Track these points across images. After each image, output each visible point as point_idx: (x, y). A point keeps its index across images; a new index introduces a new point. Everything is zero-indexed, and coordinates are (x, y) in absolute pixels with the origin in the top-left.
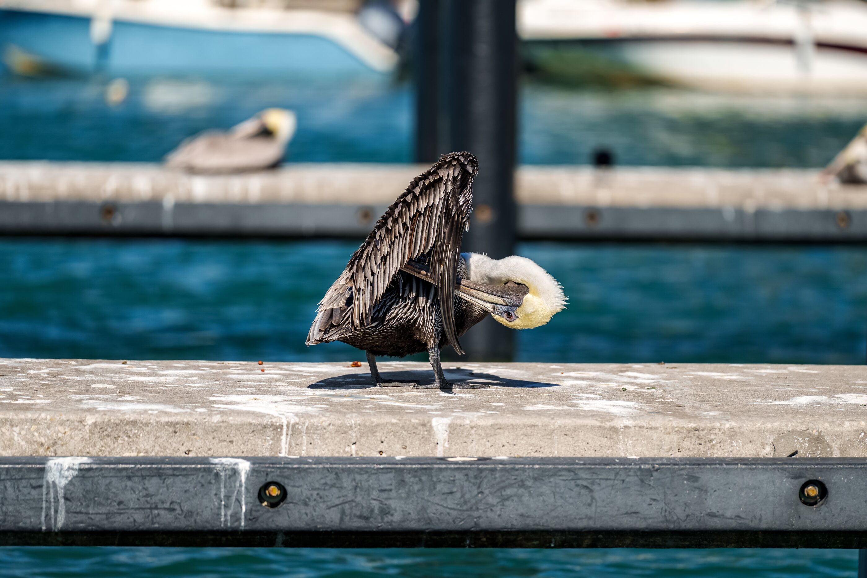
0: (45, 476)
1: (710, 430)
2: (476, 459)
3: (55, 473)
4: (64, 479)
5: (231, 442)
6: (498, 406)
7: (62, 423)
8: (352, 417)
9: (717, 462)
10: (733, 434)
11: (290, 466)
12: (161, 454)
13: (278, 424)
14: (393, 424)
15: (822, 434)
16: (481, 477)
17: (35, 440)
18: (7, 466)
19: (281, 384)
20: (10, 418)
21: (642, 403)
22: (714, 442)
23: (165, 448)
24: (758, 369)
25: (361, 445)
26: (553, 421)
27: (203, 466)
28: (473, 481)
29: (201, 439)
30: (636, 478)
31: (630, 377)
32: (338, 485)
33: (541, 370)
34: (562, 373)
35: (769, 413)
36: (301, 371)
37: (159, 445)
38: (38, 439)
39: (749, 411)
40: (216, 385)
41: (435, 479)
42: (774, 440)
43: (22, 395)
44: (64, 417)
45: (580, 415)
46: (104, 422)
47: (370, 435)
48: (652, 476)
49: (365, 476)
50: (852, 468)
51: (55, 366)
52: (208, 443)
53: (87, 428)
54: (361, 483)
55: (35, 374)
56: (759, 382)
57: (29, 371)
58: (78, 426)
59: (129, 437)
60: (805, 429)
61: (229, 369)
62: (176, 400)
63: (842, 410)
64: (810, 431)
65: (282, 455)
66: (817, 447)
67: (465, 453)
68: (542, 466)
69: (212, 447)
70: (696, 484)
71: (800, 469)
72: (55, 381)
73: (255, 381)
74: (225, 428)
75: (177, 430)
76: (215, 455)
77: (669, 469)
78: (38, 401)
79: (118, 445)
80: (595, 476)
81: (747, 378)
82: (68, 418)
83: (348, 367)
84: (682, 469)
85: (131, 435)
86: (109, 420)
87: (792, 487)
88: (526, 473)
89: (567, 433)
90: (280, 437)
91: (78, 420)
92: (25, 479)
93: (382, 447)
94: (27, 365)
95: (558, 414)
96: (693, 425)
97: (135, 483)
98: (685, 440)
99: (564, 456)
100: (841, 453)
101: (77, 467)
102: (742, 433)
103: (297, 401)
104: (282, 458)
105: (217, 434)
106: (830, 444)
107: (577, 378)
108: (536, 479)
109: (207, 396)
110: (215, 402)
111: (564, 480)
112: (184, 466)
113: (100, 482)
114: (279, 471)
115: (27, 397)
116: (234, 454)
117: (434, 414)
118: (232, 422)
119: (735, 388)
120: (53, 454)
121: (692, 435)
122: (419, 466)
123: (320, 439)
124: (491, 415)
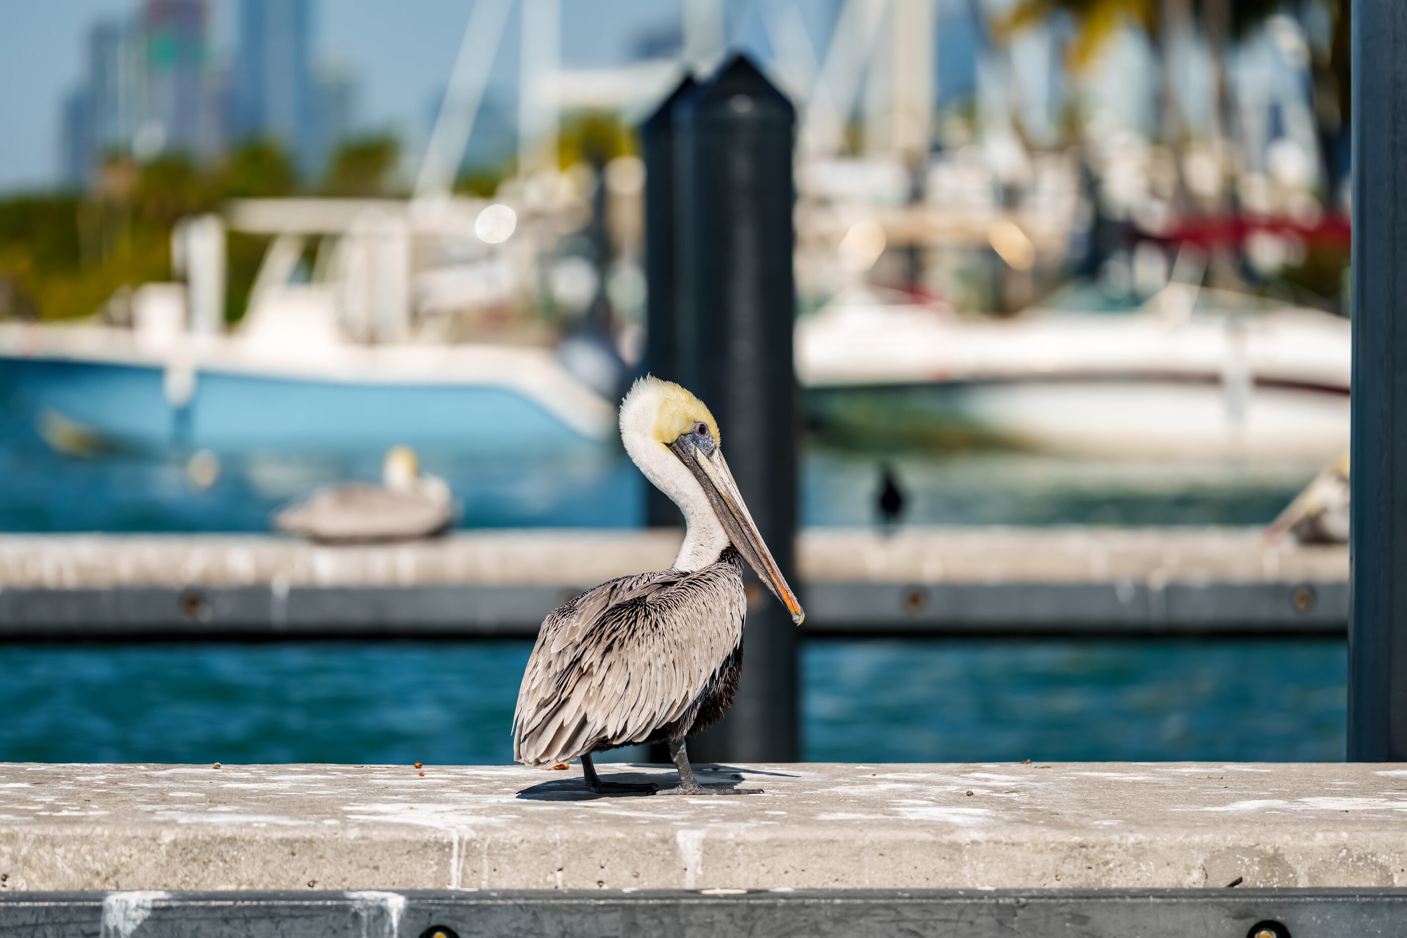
0: (102, 918)
1: (1105, 847)
2: (744, 892)
3: (117, 914)
4: (131, 923)
5: (376, 868)
6: (777, 815)
7: (127, 842)
8: (556, 830)
9: (1117, 894)
10: (1140, 852)
11: (464, 902)
12: (272, 887)
13: (445, 841)
14: (618, 840)
15: (1280, 852)
16: (753, 918)
17: (87, 866)
18: (46, 904)
19: (450, 790)
20: (51, 833)
21: (997, 810)
22: (1111, 865)
23: (278, 879)
24: (1178, 768)
25: (570, 872)
26: (861, 834)
27: (335, 903)
28: (741, 923)
29: (331, 864)
30: (991, 919)
31: (977, 779)
32: (537, 931)
33: (842, 772)
34: (874, 775)
35: (1196, 822)
36: (479, 775)
37: (270, 874)
38: (92, 866)
39: (1164, 820)
40: (353, 792)
41: (683, 921)
42: (1205, 861)
43: (69, 805)
44: (129, 833)
45: (903, 825)
46: (187, 840)
47: (583, 856)
48: (1015, 915)
49: (578, 917)
50: (1328, 902)
51: (115, 771)
52: (341, 870)
53: (163, 848)
54: (571, 928)
55: (87, 781)
56: (1180, 784)
57: (78, 778)
58: (150, 846)
59: (225, 862)
60: (1253, 844)
61: (372, 773)
62: (293, 810)
63: (1311, 817)
64: (1261, 847)
65: (451, 888)
66: (1273, 872)
67: (729, 883)
68: (846, 901)
69: (347, 875)
70: (1084, 928)
71: (1247, 904)
72: (115, 789)
73: (410, 787)
74: (367, 847)
75: (296, 851)
76: (353, 887)
77: (1042, 904)
78: (91, 813)
79: (209, 874)
80: (927, 916)
81: (1160, 779)
82: (134, 835)
83: (550, 770)
84: (1062, 905)
85: (228, 859)
86: (196, 837)
87: (1234, 931)
88: (822, 912)
89: (884, 852)
90: (448, 861)
91: (150, 836)
92: (74, 922)
93: (602, 875)
94: (75, 770)
95: (870, 825)
96: (1077, 839)
97: (235, 928)
98: (1067, 861)
99: (879, 887)
100: (1311, 881)
101: (149, 905)
102: (1155, 851)
103: (473, 811)
104: (452, 892)
105: (355, 856)
106: (1294, 866)
107: (897, 781)
108: (836, 921)
109: (339, 805)
110: (352, 813)
111: (880, 922)
112: (306, 903)
113: (183, 927)
114: (447, 909)
115: (75, 808)
116: (380, 887)
117: (680, 826)
118: (376, 839)
119: (1141, 791)
120: (114, 888)
121: (1077, 855)
122: (658, 902)
123: (508, 864)
124: (767, 826)
